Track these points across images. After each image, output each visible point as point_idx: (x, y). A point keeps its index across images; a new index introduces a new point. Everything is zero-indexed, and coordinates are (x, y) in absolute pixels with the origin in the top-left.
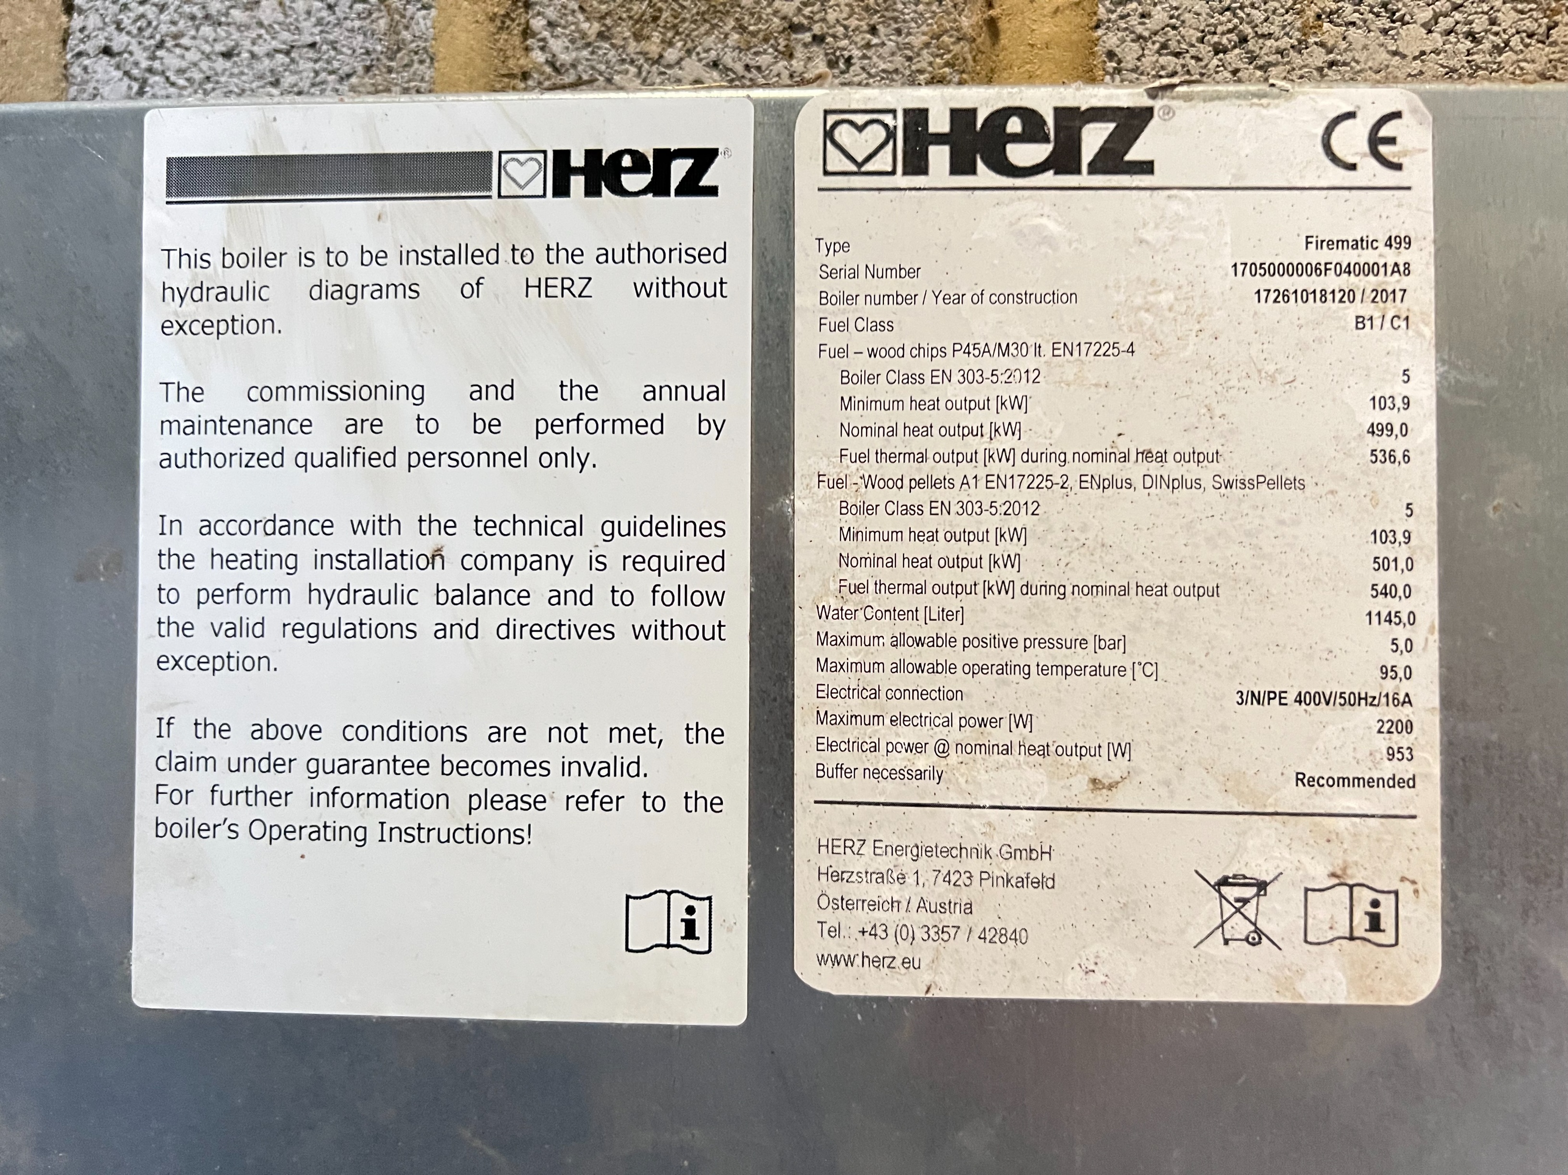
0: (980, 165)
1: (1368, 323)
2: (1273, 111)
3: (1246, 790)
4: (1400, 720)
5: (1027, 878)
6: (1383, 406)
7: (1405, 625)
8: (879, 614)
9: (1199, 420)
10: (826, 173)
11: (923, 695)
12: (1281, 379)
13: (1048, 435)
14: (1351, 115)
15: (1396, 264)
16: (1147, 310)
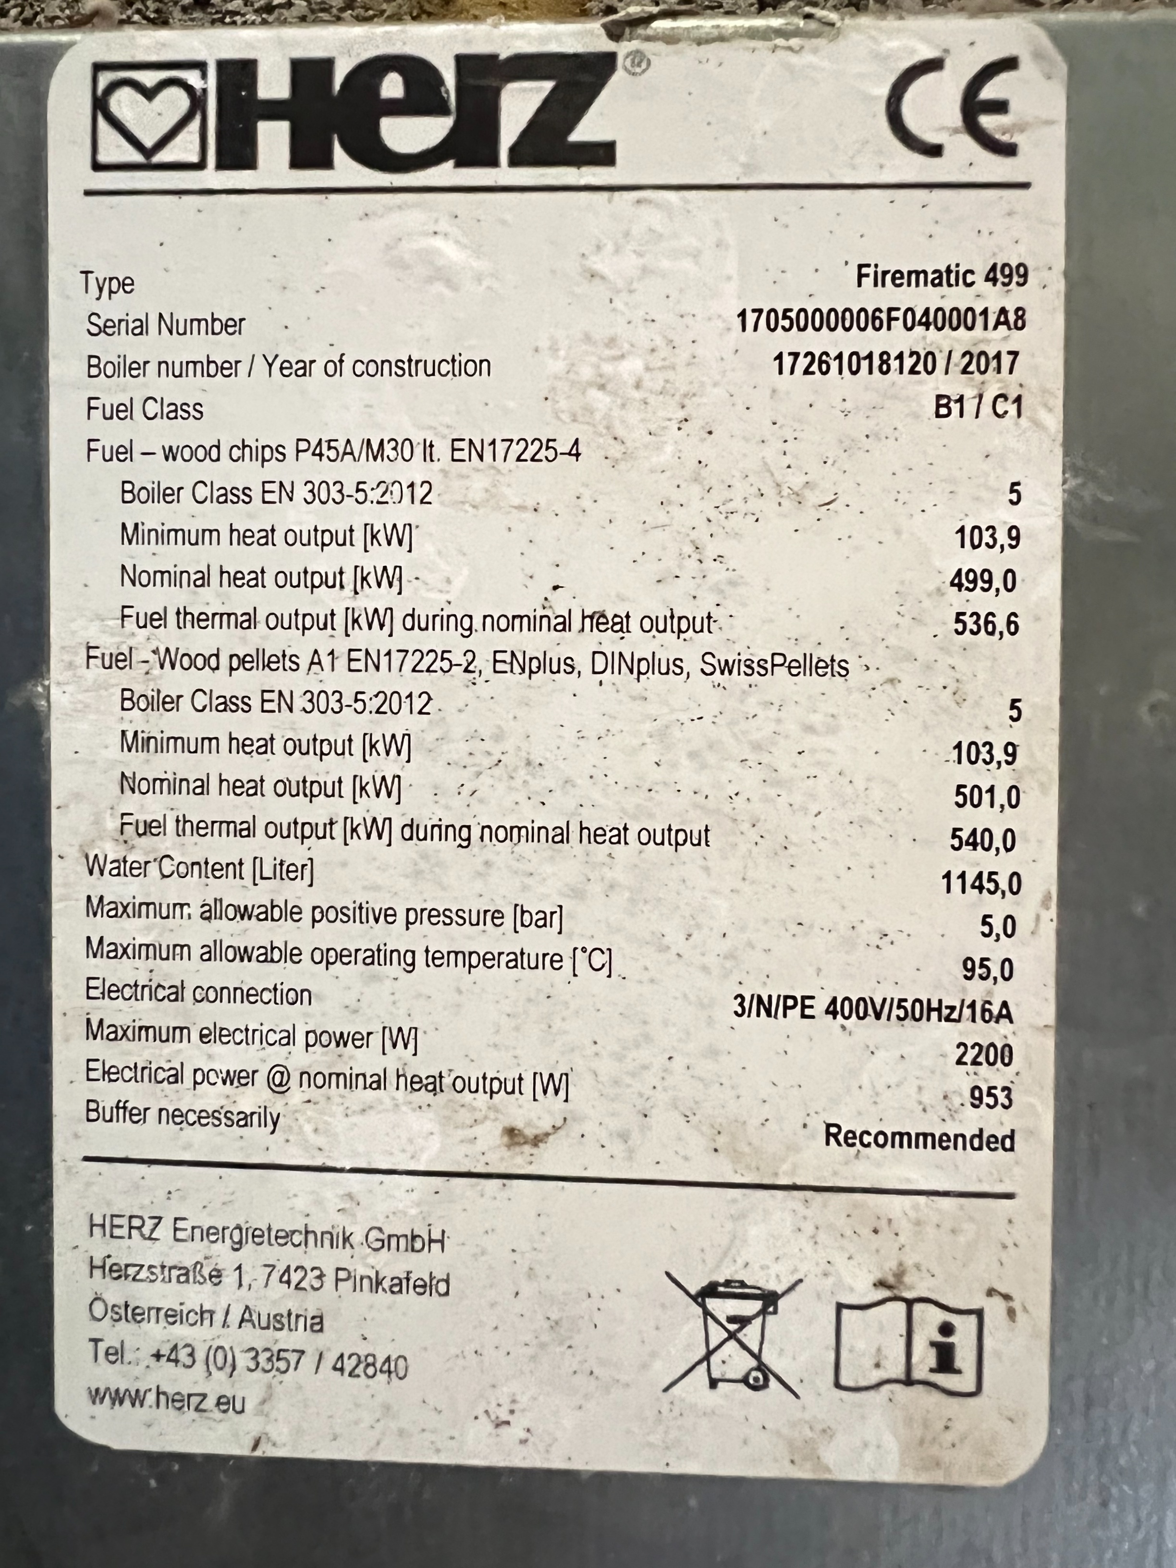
0: (339, 154)
1: (956, 408)
2: (807, 58)
3: (747, 1149)
4: (992, 1045)
5: (408, 1279)
6: (976, 542)
7: (1003, 893)
8: (182, 869)
9: (680, 567)
10: (97, 166)
11: (249, 995)
12: (813, 498)
13: (444, 586)
14: (933, 65)
15: (1003, 311)
16: (602, 387)
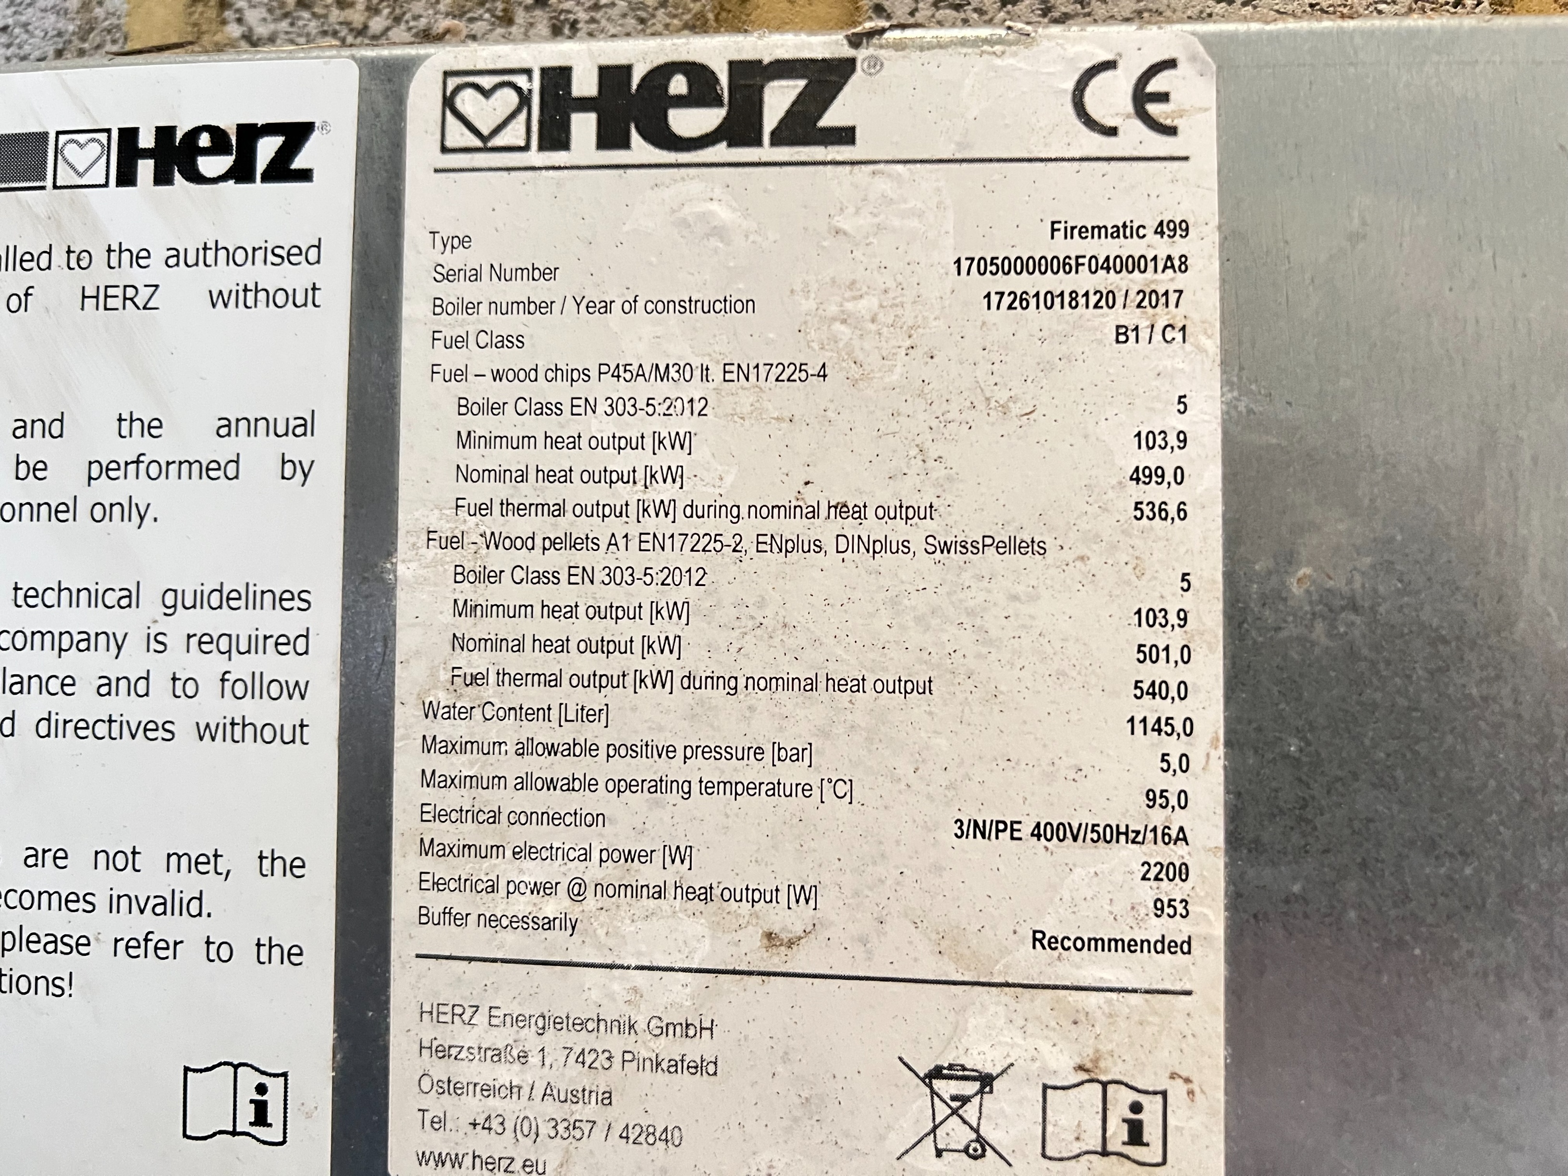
0: (635, 137)
1: (1132, 335)
2: (1008, 61)
3: (967, 952)
4: (1173, 864)
5: (682, 1061)
6: (1151, 444)
7: (1179, 735)
8: (501, 713)
9: (909, 466)
10: (444, 150)
11: (555, 819)
12: (1016, 409)
13: (718, 482)
14: (1110, 65)
15: (1169, 258)
16: (844, 321)
